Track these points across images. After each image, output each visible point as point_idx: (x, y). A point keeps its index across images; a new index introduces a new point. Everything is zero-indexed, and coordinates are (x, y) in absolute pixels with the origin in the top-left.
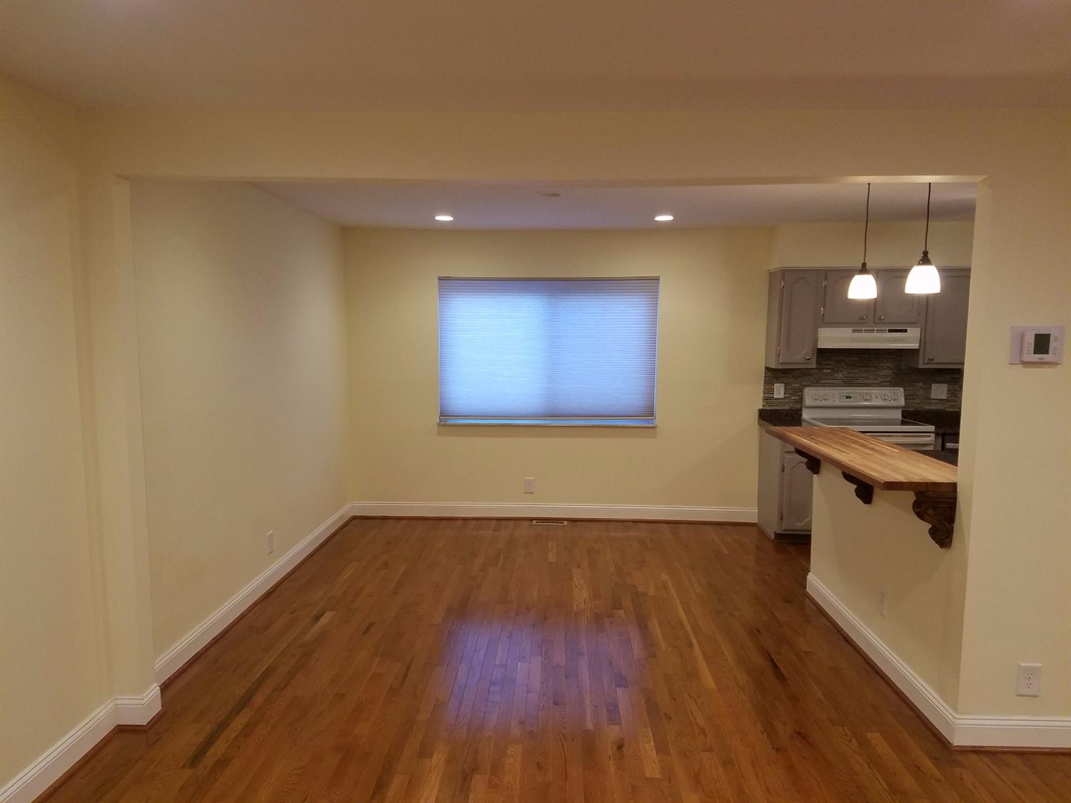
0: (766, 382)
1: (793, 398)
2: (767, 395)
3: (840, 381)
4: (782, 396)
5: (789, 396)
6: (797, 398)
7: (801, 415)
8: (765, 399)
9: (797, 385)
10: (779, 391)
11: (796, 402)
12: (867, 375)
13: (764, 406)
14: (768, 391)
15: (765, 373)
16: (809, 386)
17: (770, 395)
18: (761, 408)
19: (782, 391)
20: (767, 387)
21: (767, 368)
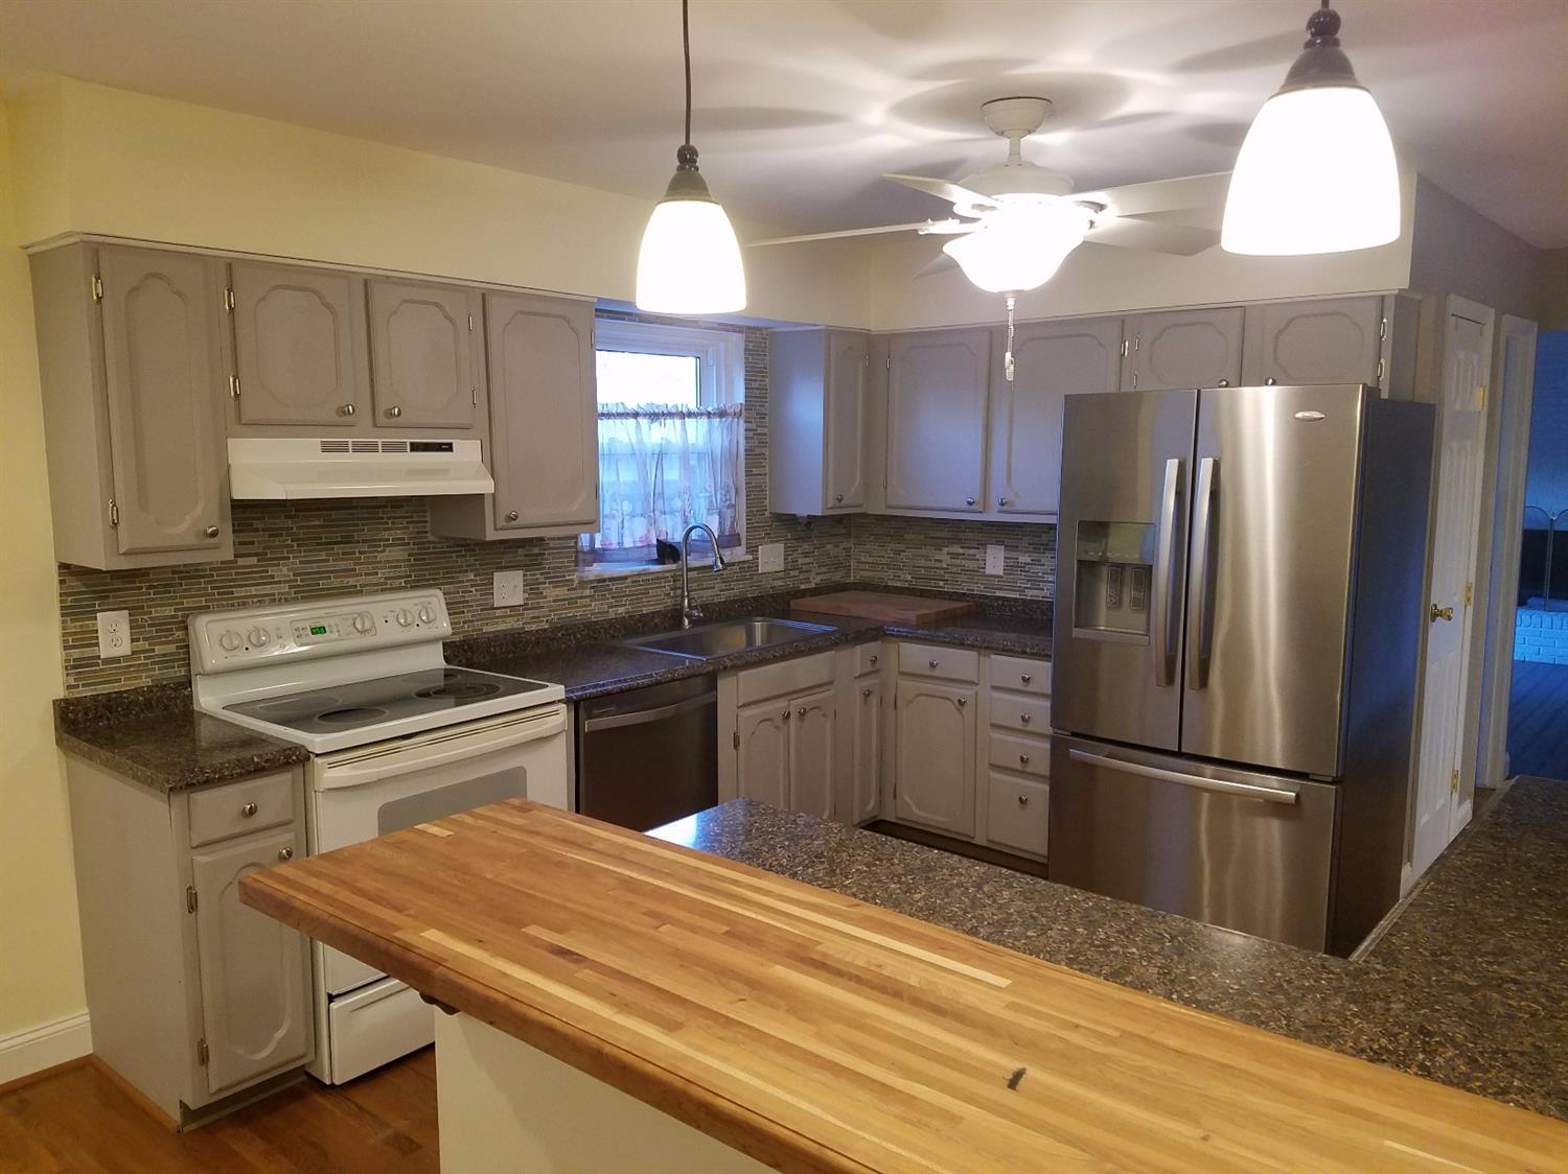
0: (66, 611)
1: (159, 650)
2: (76, 653)
3: (285, 588)
4: (124, 648)
5: (143, 645)
6: (172, 648)
7: (190, 698)
8: (75, 666)
9: (169, 611)
10: (114, 634)
11: (166, 661)
12: (350, 564)
13: (69, 687)
14: (78, 640)
15: (62, 582)
16: (205, 609)
17: (88, 652)
18: (61, 693)
19: (124, 632)
20: (74, 627)
21: (64, 567)
